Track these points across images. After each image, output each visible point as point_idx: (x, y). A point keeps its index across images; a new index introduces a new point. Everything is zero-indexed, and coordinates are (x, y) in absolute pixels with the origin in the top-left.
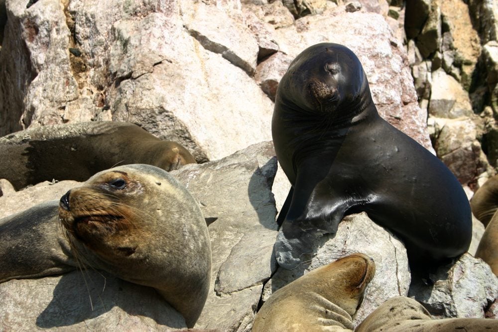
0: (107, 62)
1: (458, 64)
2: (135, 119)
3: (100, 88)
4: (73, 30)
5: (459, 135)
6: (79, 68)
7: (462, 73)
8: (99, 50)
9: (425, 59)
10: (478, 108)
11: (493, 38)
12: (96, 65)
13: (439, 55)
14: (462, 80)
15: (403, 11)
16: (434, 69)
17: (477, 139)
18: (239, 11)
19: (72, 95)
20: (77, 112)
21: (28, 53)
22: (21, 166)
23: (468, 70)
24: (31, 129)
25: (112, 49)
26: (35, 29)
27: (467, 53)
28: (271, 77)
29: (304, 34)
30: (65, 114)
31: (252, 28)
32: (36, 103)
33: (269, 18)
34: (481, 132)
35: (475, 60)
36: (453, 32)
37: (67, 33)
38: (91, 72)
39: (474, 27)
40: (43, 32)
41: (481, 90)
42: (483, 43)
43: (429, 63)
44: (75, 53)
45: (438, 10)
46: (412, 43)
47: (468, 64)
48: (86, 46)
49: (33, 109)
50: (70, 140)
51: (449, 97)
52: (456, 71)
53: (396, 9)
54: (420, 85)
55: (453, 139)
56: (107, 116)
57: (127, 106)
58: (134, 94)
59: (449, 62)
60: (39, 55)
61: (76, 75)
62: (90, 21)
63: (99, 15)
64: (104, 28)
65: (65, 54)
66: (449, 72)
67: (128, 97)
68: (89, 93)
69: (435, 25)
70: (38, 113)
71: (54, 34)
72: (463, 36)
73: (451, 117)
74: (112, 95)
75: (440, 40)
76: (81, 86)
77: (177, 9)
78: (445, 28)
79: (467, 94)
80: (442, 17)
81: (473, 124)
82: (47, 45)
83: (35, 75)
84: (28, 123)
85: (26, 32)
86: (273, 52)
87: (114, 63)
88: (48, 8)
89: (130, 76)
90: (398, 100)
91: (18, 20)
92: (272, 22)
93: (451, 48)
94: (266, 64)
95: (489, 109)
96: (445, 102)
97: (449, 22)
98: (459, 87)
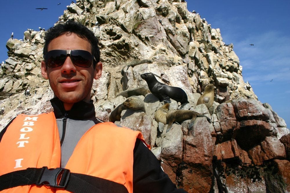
0: (138, 78)
1: (205, 69)
2: (143, 87)
3: (138, 82)
4: (133, 74)
5: (206, 82)
6: (135, 79)
7: (206, 70)
8: (137, 76)
9: (199, 69)
10: (209, 77)
11: (211, 64)
12: (137, 79)
13: (201, 68)
14: (206, 72)
15: (194, 61)
16: (201, 70)
17: (209, 82)
18: (158, 68)
19: (134, 84)
20: (135, 86)
21: (127, 78)
22: (127, 95)
23: (207, 70)
24: (128, 89)
25: (139, 76)
26: (128, 74)
27: (207, 67)
28: (163, 78)
29: (169, 70)
30: (133, 86)
31: (160, 71)
32: (129, 85)
33: (164, 68)
34: (210, 81)
35: (208, 68)
36: (204, 63)
37: (132, 74)
38: (136, 80)
39: (208, 62)
40: (129, 74)
41: (209, 73)
42: (209, 65)
43: (200, 69)
44: (134, 77)
45: (200, 60)
46: (196, 66)
47: (207, 69)
48: (135, 76)
49: (128, 86)
50: (133, 91)
51: (204, 75)
52: (205, 70)
53: (192, 60)
54: (198, 73)
55: (205, 82)
56: (139, 87)
57: (141, 85)
58: (142, 83)
59: (203, 69)
60: (129, 78)
61: (134, 80)
62: (136, 72)
63: (137, 71)
64: (138, 73)
65: (132, 77)
66: (203, 70)
67: (141, 83)
68: (136, 83)
69: (200, 62)
70: (129, 86)
71: (131, 74)
72: (206, 64)
73: (204, 79)
74: (139, 83)
75: (201, 65)
76: (135, 82)
77: (148, 69)
78: (202, 63)
79: (207, 74)
80: (201, 61)
81: (208, 79)
82: (130, 76)
83: (128, 81)
84: (128, 88)
85: (127, 74)
86: (163, 74)
87: (139, 78)
88: (129, 71)
89: (141, 80)
90: (184, 79)
91: (125, 73)
92: (164, 69)
93: (203, 66)
94: (162, 76)
95: (211, 77)
96: (203, 76)
97: (203, 62)
98: (206, 73)
